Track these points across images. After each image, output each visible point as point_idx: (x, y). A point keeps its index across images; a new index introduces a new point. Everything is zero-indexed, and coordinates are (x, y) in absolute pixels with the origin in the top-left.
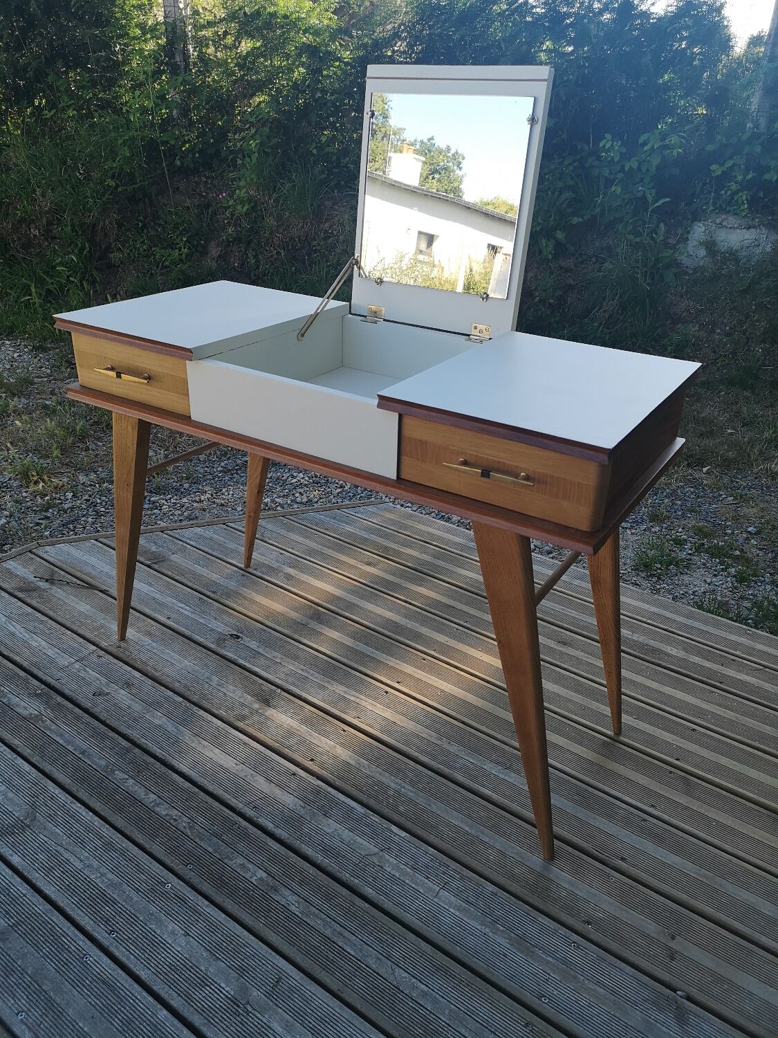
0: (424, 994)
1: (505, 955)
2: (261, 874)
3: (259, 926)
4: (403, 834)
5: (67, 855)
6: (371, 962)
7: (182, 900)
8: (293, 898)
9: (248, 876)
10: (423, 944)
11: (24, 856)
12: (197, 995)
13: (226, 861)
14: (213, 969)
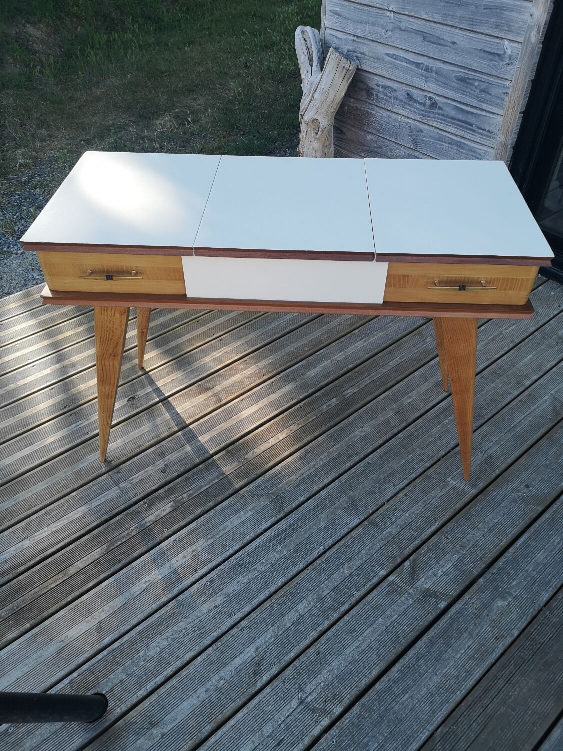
0: (400, 358)
1: (387, 335)
2: (334, 400)
3: (362, 402)
4: (322, 351)
5: (304, 475)
6: (385, 371)
7: (343, 428)
8: (349, 391)
9: (334, 405)
10: (379, 355)
11: (300, 496)
12: (393, 424)
13: (323, 412)
14: (381, 418)
